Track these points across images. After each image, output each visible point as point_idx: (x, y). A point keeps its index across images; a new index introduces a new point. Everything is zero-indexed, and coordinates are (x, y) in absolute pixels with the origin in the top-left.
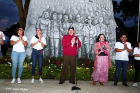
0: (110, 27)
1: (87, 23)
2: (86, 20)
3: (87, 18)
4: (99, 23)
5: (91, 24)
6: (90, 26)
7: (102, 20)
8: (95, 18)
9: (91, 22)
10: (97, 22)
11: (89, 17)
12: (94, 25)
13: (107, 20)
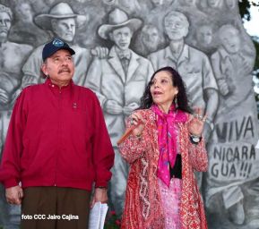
0: (222, 60)
1: (108, 43)
2: (103, 29)
3: (107, 20)
4: (167, 43)
5: (127, 52)
6: (125, 61)
7: (183, 31)
8: (150, 19)
9: (128, 40)
10: (156, 40)
11: (119, 17)
12: (146, 54)
13: (207, 29)
